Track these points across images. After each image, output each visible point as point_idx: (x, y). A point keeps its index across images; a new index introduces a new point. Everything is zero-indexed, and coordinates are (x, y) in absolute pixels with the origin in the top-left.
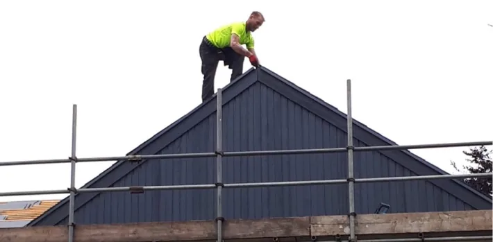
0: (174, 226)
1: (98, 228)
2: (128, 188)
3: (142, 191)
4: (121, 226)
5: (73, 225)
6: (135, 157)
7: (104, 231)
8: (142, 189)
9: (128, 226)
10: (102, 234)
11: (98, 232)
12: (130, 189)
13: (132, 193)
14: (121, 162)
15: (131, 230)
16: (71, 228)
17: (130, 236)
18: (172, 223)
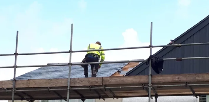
0: (196, 75)
1: (162, 76)
2: (175, 58)
3: (181, 60)
4: (172, 75)
5: (151, 75)
6: (178, 45)
7: (164, 77)
8: (182, 59)
9: (175, 75)
10: (164, 79)
11: (162, 78)
12: (176, 59)
13: (177, 61)
14: (165, 47)
15: (177, 77)
16: (150, 76)
17: (177, 80)
18: (195, 74)
